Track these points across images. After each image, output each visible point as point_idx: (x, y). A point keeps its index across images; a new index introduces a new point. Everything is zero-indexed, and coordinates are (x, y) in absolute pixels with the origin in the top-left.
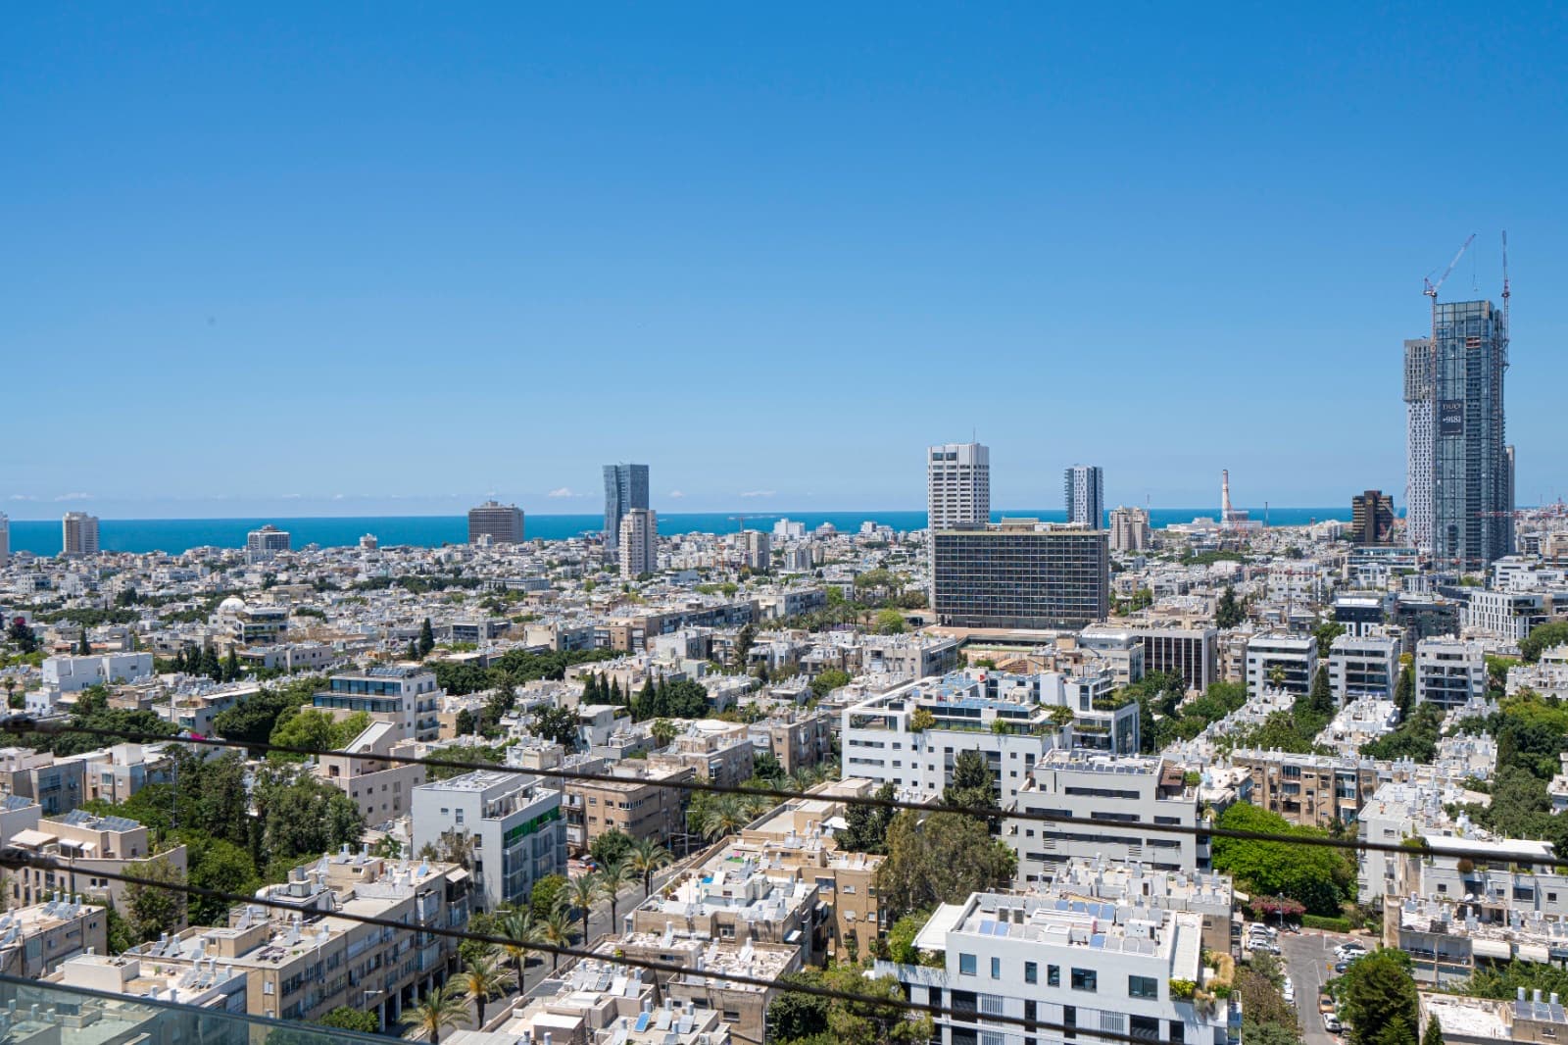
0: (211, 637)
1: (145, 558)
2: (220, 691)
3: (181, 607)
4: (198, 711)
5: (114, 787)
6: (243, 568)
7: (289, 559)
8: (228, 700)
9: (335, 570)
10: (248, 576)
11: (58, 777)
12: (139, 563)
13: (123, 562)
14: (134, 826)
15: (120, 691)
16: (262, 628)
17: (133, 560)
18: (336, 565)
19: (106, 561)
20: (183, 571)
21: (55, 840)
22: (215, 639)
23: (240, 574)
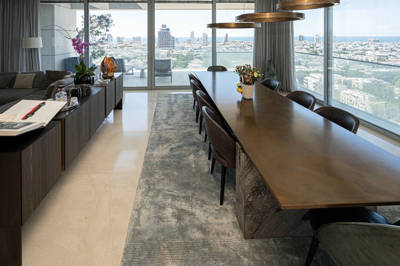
0: (367, 58)
1: (346, 43)
2: (377, 70)
3: (357, 52)
4: (372, 73)
5: (358, 86)
6: (369, 45)
7: (380, 45)
8: (379, 72)
9: (394, 47)
10: (370, 47)
11: (347, 81)
12: (345, 44)
13: (341, 43)
14: (371, 96)
15: (352, 67)
16: (382, 58)
17: (343, 43)
18: (394, 46)
19: (338, 43)
20: (355, 46)
21: (352, 94)
22: (368, 59)
23: (368, 47)
